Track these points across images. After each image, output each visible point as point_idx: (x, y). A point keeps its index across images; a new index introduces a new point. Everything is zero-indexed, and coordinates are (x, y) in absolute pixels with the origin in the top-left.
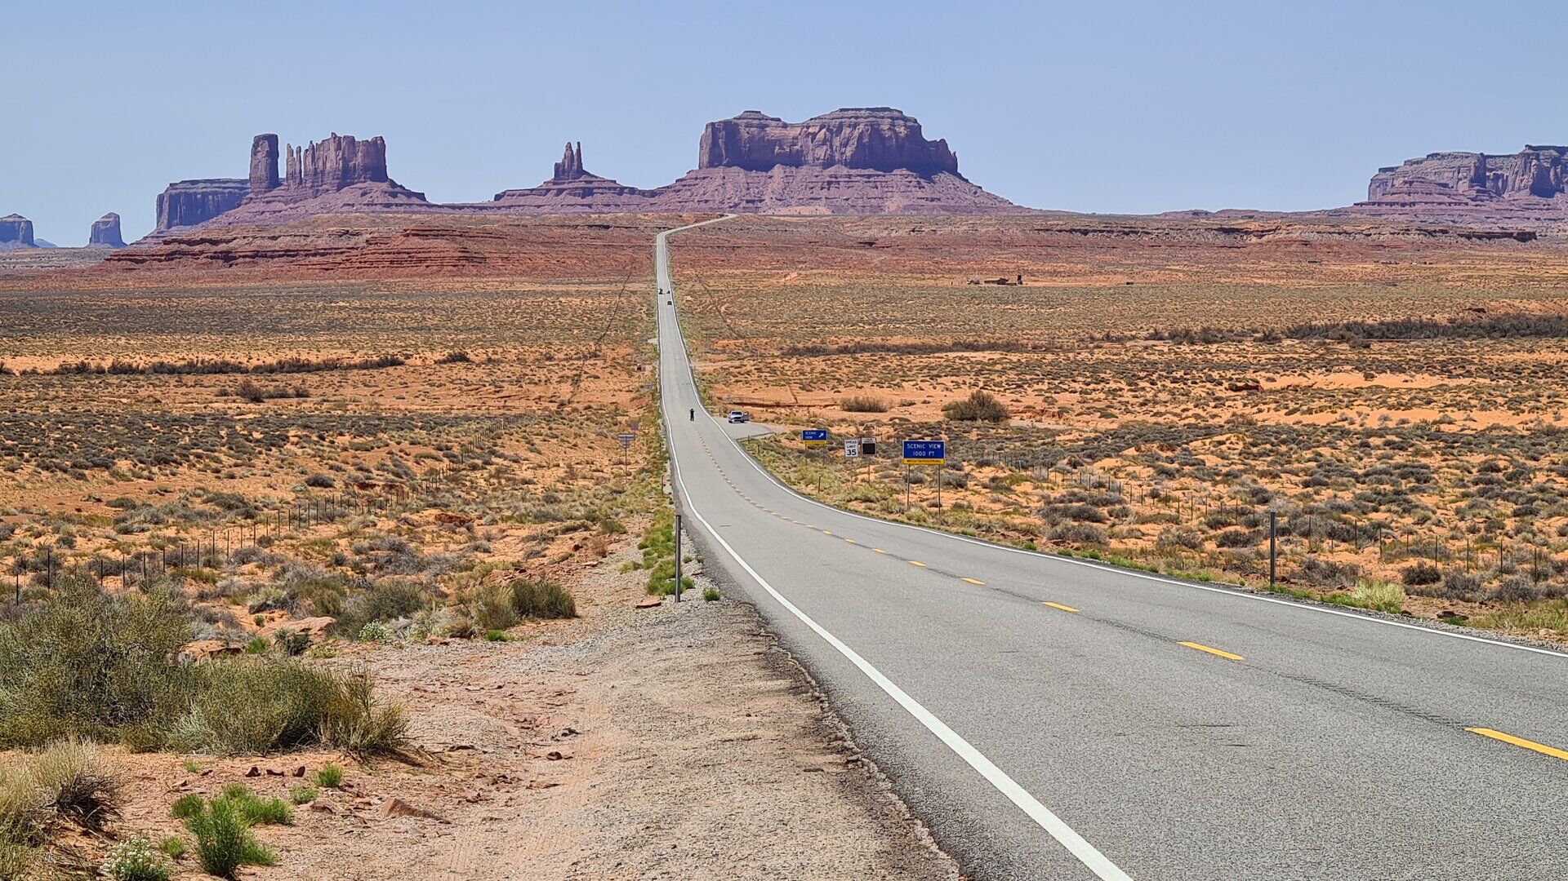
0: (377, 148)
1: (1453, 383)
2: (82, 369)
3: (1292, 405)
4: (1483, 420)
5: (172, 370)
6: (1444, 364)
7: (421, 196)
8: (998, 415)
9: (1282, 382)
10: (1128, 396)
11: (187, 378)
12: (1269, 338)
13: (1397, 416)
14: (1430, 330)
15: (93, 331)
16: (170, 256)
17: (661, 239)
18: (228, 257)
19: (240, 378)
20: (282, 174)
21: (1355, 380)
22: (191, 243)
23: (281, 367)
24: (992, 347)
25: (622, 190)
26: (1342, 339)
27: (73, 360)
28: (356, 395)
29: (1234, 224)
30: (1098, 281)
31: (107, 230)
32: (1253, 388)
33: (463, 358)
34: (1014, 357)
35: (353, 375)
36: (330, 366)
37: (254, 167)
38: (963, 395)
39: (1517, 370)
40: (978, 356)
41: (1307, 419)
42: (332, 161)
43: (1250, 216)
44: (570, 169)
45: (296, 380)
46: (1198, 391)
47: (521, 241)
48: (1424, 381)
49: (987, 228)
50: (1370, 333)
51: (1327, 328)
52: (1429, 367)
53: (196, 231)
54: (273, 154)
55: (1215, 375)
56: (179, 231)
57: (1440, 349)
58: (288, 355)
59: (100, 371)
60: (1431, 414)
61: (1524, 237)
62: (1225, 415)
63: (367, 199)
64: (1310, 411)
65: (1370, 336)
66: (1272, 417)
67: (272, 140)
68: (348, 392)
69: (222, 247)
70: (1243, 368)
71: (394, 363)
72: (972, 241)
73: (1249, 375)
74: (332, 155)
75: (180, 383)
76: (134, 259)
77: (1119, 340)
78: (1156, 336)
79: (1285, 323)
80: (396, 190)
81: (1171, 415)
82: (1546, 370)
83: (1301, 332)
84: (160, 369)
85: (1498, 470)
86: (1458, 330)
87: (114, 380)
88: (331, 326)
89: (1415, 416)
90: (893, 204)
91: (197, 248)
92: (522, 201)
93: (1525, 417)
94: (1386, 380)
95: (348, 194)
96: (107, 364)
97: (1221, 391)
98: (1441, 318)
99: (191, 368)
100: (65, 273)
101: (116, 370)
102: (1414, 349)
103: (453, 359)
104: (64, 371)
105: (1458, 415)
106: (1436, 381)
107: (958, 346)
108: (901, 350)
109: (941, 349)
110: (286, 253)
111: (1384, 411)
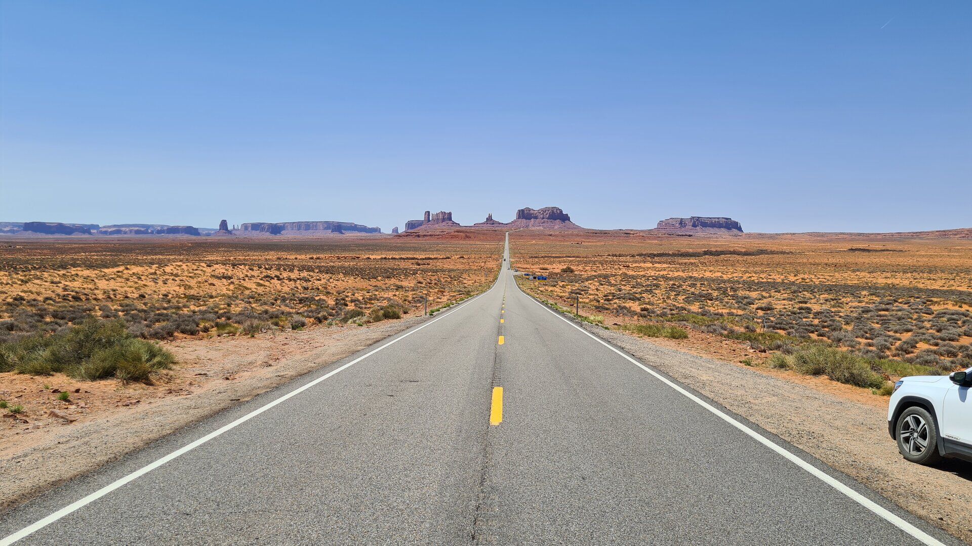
0: (450, 214)
2: (385, 258)
3: (635, 270)
4: (676, 274)
5: (403, 259)
6: (669, 262)
7: (459, 224)
8: (572, 271)
9: (634, 265)
10: (601, 268)
11: (406, 261)
12: (633, 256)
13: (658, 273)
14: (668, 255)
15: (389, 251)
16: (407, 236)
17: (507, 233)
18: (418, 236)
19: (416, 260)
20: (431, 219)
21: (650, 265)
22: (411, 233)
23: (426, 259)
24: (573, 257)
25: (500, 223)
26: (648, 256)
27: (384, 256)
28: (439, 264)
29: (628, 232)
30: (598, 244)
31: (395, 230)
32: (628, 266)
33: (463, 257)
34: (578, 259)
35: (440, 261)
36: (435, 259)
37: (425, 218)
38: (565, 267)
39: (685, 264)
40: (570, 259)
41: (638, 273)
42: (441, 217)
43: (632, 230)
44: (490, 219)
45: (428, 261)
46: (616, 267)
47: (478, 233)
48: (665, 266)
49: (575, 232)
50: (655, 255)
51: (645, 254)
52: (666, 263)
53: (412, 231)
54: (429, 215)
55: (620, 263)
56: (410, 231)
57: (669, 259)
58: (427, 256)
60: (665, 273)
61: (690, 236)
62: (621, 272)
63: (448, 225)
64: (639, 271)
65: (655, 256)
66: (631, 273)
68: (438, 264)
69: (417, 234)
70: (626, 262)
71: (449, 258)
72: (572, 235)
73: (627, 264)
74: (441, 215)
75: (404, 262)
76: (400, 236)
77: (601, 256)
78: (609, 255)
79: (637, 253)
80: (454, 223)
81: (609, 272)
83: (640, 255)
84: (401, 258)
85: (676, 285)
86: (674, 255)
87: (391, 261)
88: (437, 250)
89: (661, 273)
90: (556, 227)
91: (412, 234)
92: (479, 225)
93: (686, 274)
94: (657, 265)
95: (444, 223)
97: (621, 267)
98: (670, 252)
100: (386, 239)
101: (392, 259)
102: (664, 259)
103: (461, 257)
104: (382, 259)
105: (671, 273)
106: (667, 266)
107: (566, 257)
108: (554, 257)
109: (563, 257)
110: (430, 235)
111: (655, 272)
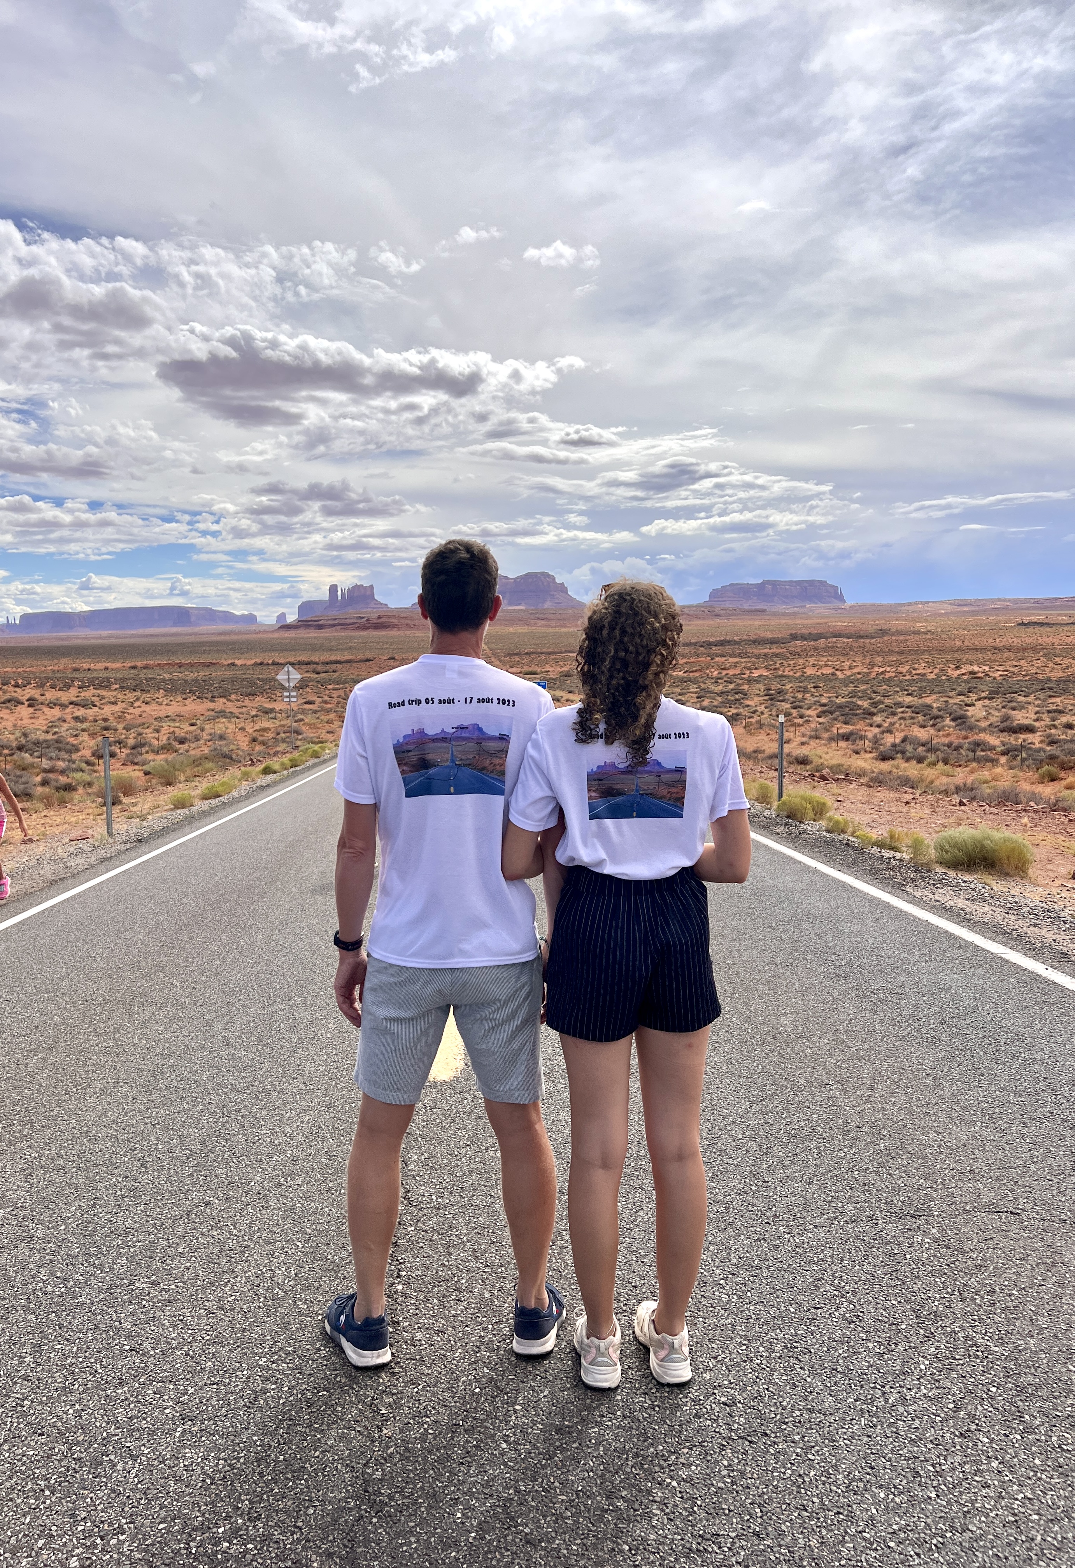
0: (371, 589)
1: (743, 660)
7: (384, 605)
14: (733, 643)
15: (267, 651)
16: (301, 626)
18: (320, 626)
19: (315, 666)
20: (339, 598)
22: (308, 622)
23: (330, 662)
26: (702, 646)
31: (281, 618)
37: (329, 596)
42: (355, 593)
45: (334, 667)
53: (309, 618)
54: (336, 591)
56: (305, 618)
58: (333, 658)
59: (268, 664)
63: (367, 606)
69: (317, 623)
74: (355, 591)
76: (288, 627)
82: (776, 655)
90: (546, 605)
91: (310, 623)
95: (361, 604)
96: (270, 662)
100: (265, 632)
110: (339, 624)
111: (720, 670)
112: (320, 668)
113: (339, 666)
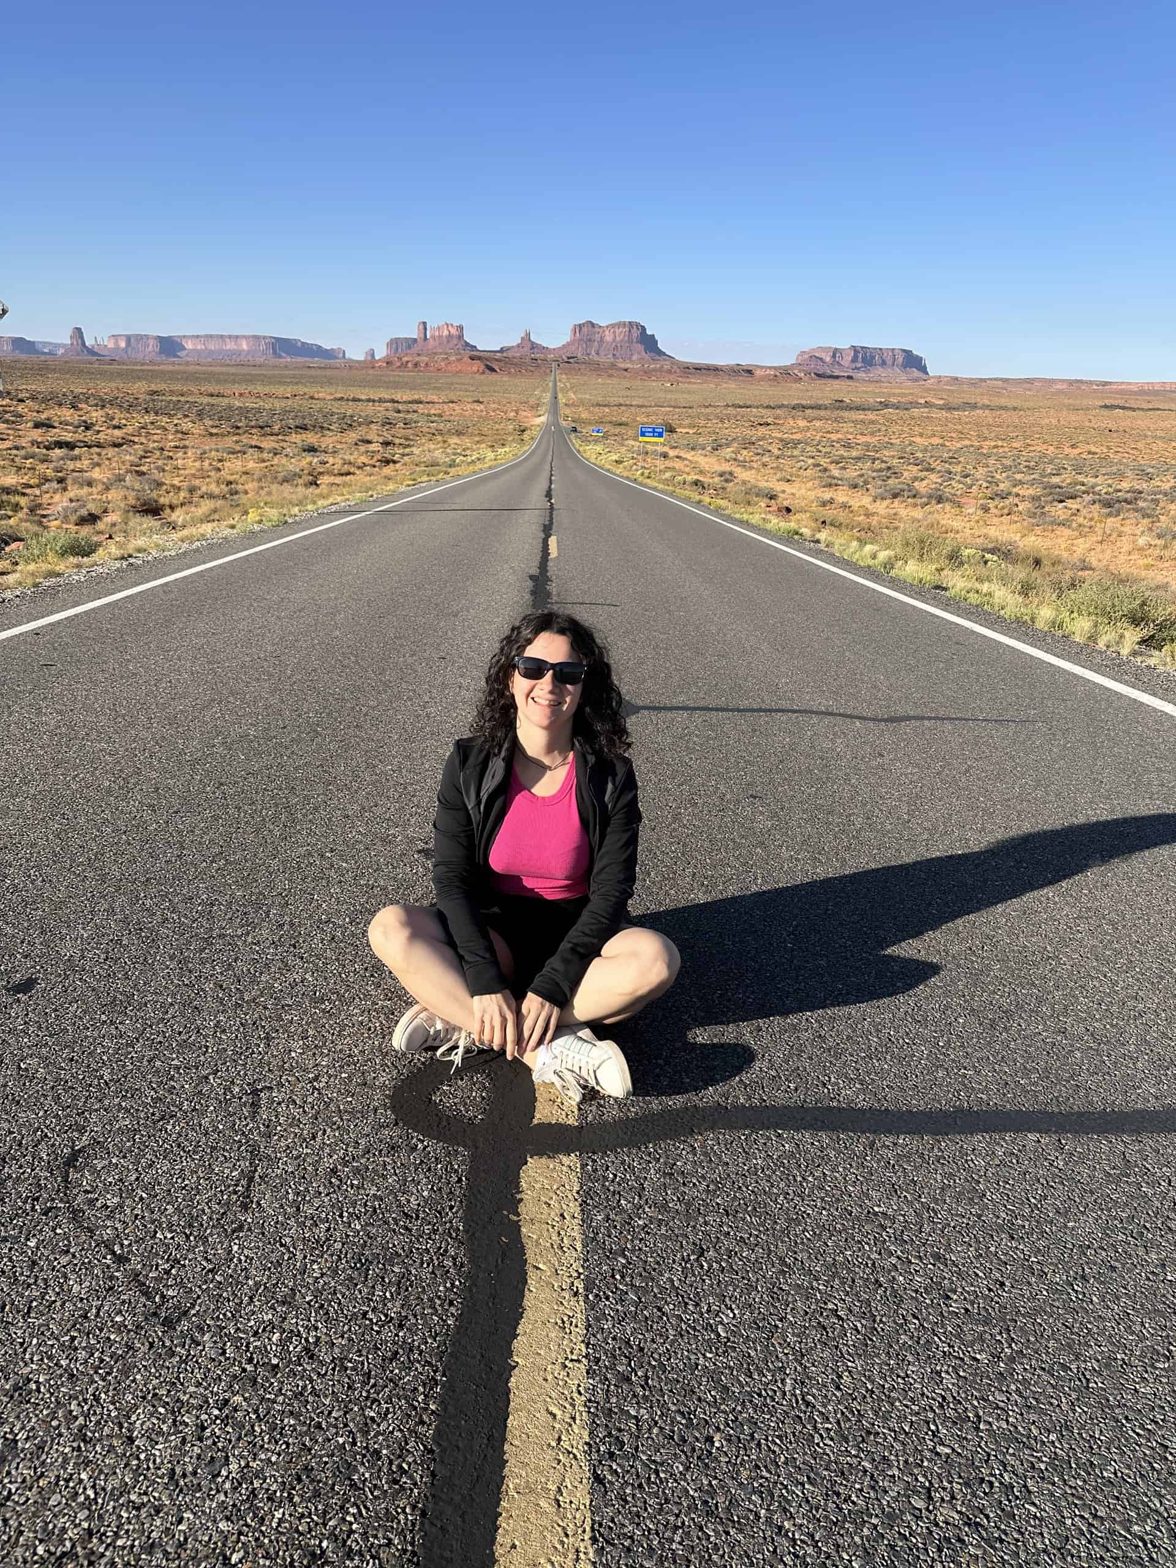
0: (461, 328)
5: (373, 401)
7: (474, 346)
16: (389, 363)
17: (555, 364)
18: (407, 365)
19: (396, 405)
20: (428, 336)
23: (412, 402)
25: (543, 348)
27: (339, 396)
29: (749, 369)
30: (705, 386)
31: (370, 354)
35: (437, 406)
36: (429, 402)
37: (419, 333)
43: (756, 366)
44: (527, 339)
45: (415, 407)
47: (506, 363)
49: (667, 366)
54: (425, 329)
56: (393, 355)
61: (848, 378)
63: (456, 346)
67: (425, 324)
68: (432, 411)
69: (404, 361)
71: (453, 402)
72: (661, 370)
74: (445, 331)
75: (373, 406)
76: (377, 364)
80: (467, 344)
84: (369, 400)
88: (435, 388)
91: (397, 361)
92: (510, 349)
99: (380, 401)
100: (351, 367)
103: (474, 401)
110: (426, 363)
112: (400, 407)
113: (421, 406)
